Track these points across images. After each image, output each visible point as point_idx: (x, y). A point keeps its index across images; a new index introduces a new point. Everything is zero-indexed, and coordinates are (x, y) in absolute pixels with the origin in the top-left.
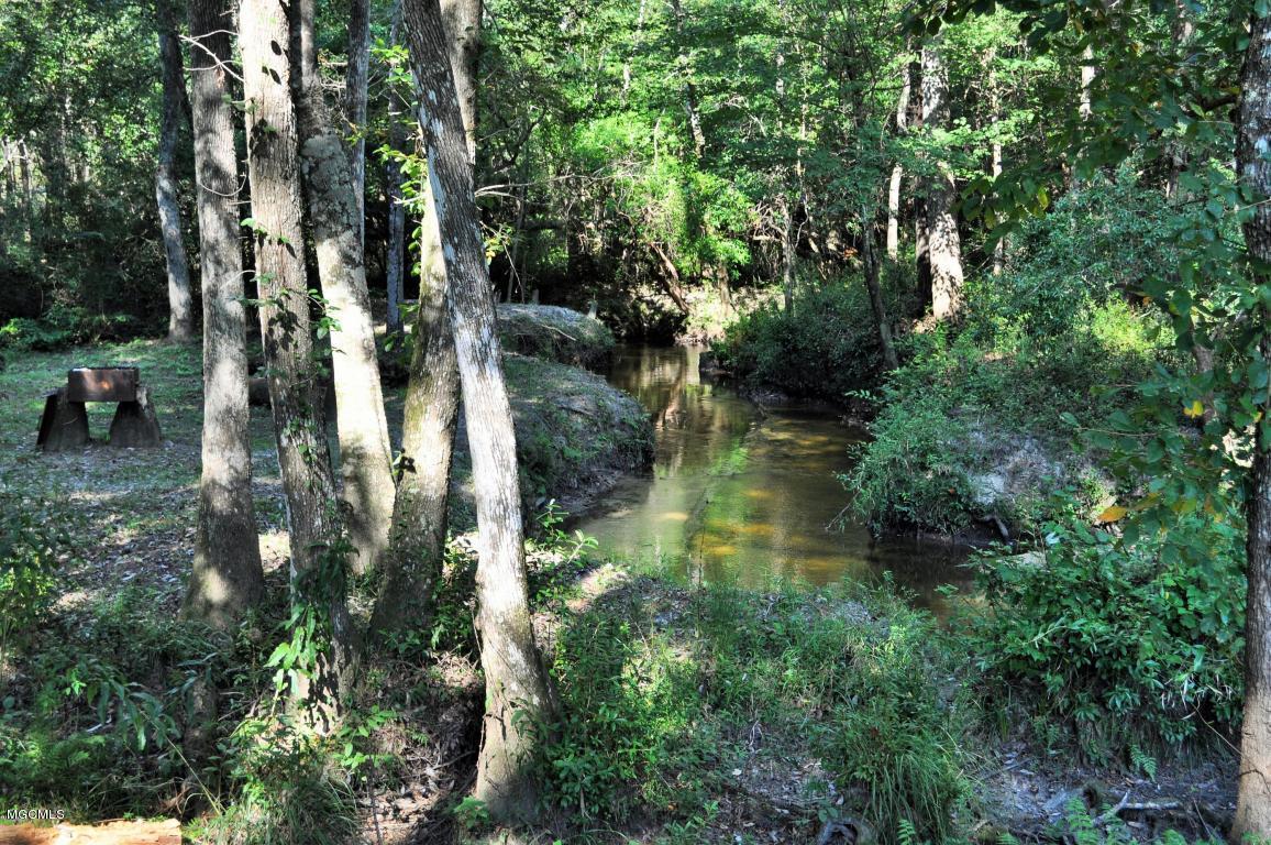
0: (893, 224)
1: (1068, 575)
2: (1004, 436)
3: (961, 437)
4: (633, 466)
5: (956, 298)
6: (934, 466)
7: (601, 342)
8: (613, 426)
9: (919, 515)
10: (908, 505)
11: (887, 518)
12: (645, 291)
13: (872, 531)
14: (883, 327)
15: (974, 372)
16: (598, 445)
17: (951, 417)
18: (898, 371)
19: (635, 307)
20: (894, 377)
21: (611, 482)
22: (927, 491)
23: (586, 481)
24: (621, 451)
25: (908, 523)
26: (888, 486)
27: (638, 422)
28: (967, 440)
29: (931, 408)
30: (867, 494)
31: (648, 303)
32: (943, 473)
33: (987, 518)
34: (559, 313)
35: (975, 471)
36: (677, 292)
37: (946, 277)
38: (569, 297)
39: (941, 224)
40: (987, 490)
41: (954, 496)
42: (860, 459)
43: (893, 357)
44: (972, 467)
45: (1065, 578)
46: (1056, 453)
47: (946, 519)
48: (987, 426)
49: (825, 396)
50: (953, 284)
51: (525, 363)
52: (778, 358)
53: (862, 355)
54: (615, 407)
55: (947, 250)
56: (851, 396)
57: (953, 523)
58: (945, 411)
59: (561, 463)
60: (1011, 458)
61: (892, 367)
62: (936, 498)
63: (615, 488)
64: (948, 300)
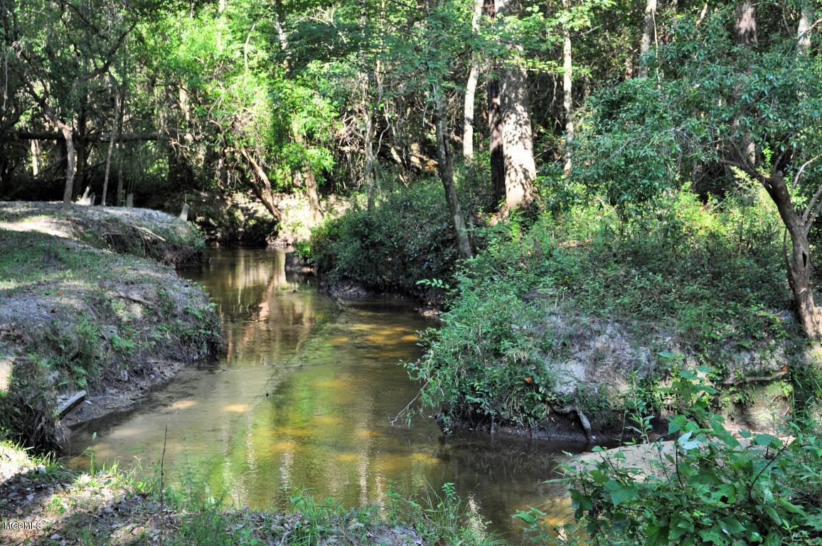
0: (469, 129)
1: (709, 496)
2: (585, 320)
3: (538, 322)
4: (196, 357)
5: (529, 191)
6: (509, 352)
7: (191, 243)
8: (175, 316)
9: (493, 406)
10: (481, 396)
11: (458, 410)
12: (240, 198)
13: (442, 424)
14: (457, 218)
15: (550, 255)
16: (157, 335)
17: (527, 300)
18: (471, 259)
19: (230, 214)
20: (467, 266)
21: (168, 374)
22: (502, 381)
23: (138, 373)
24: (184, 342)
25: (482, 415)
26: (459, 375)
27: (202, 312)
28: (543, 325)
29: (505, 291)
30: (435, 384)
31: (242, 210)
32: (519, 360)
33: (568, 409)
34: (150, 215)
35: (554, 358)
36: (269, 200)
37: (519, 170)
38: (167, 204)
39: (513, 116)
40: (567, 379)
41: (532, 386)
42: (429, 347)
43: (467, 248)
44: (550, 353)
45: (704, 499)
46: (641, 337)
47: (522, 410)
48: (566, 310)
49: (401, 290)
50: (526, 178)
51: (93, 254)
52: (356, 254)
53: (437, 249)
54: (178, 296)
55: (520, 143)
56: (422, 285)
57: (530, 415)
58: (521, 295)
59: (110, 354)
60: (592, 344)
61: (466, 256)
62: (512, 388)
63: (172, 380)
64: (522, 192)
